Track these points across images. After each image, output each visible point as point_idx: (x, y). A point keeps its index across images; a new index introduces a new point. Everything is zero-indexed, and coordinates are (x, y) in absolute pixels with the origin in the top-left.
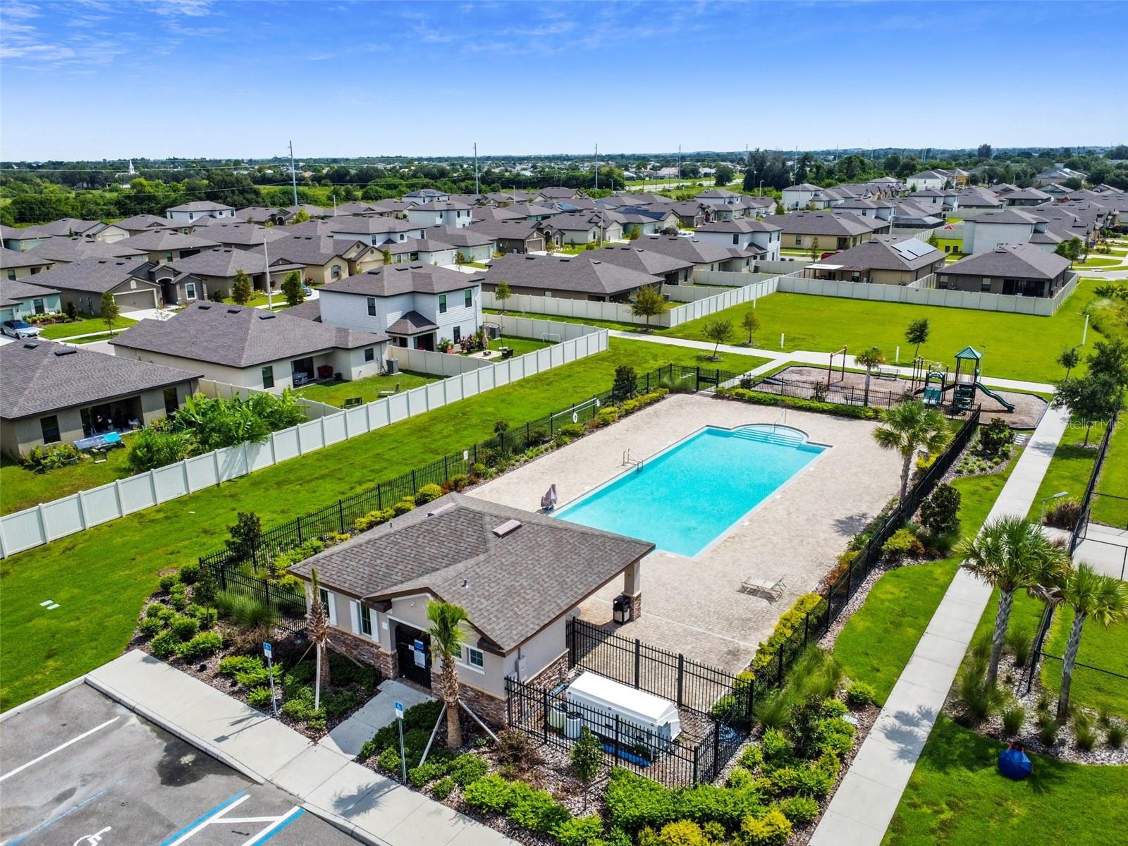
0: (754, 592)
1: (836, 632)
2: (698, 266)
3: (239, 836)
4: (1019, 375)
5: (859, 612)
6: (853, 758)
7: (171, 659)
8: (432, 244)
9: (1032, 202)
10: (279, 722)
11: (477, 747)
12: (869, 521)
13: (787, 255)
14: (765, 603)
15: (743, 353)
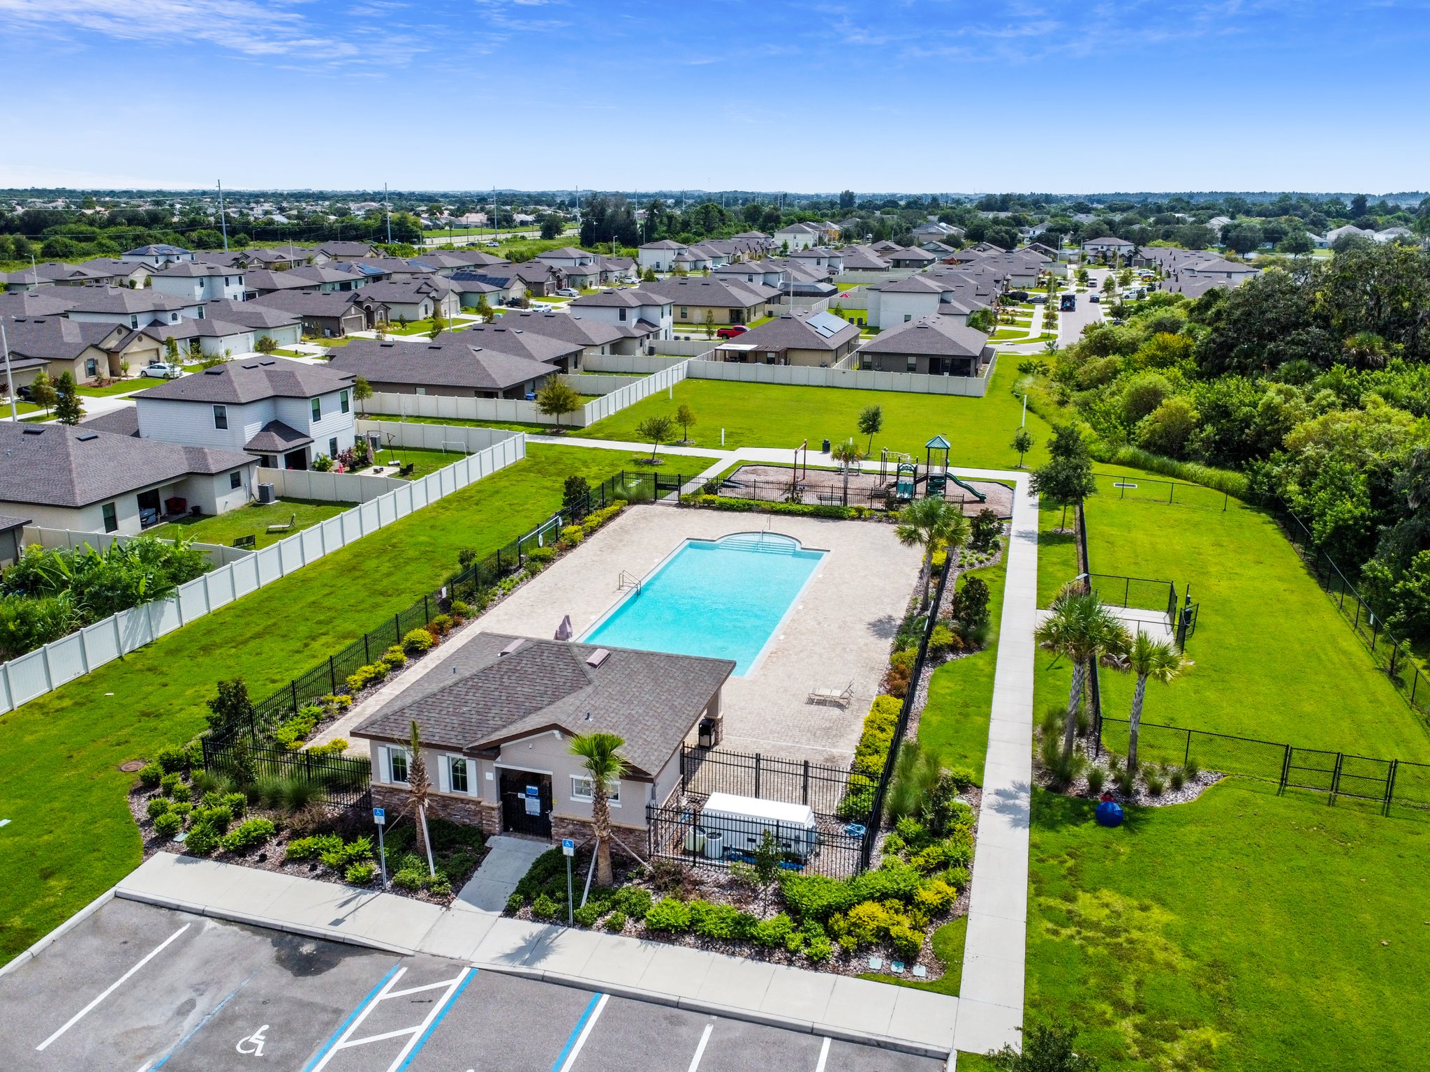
0: (822, 702)
1: (914, 729)
2: (589, 349)
3: (423, 1004)
4: (975, 462)
5: (926, 708)
6: (976, 832)
7: (214, 855)
8: (219, 326)
9: (917, 263)
10: (393, 896)
11: (630, 880)
12: (899, 622)
13: (681, 331)
14: (837, 711)
15: (684, 454)
